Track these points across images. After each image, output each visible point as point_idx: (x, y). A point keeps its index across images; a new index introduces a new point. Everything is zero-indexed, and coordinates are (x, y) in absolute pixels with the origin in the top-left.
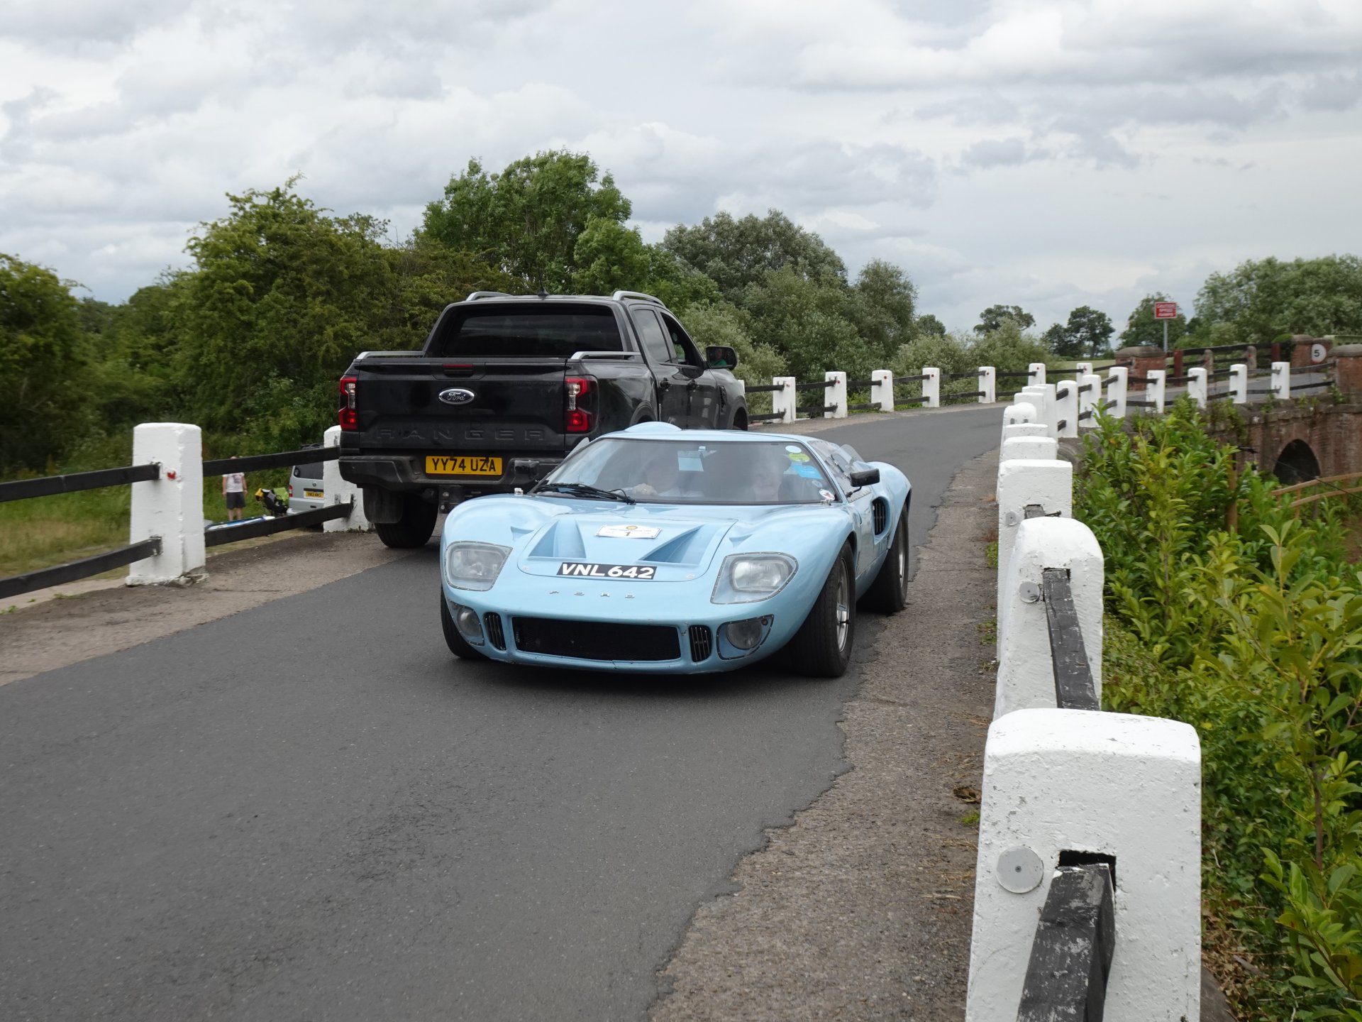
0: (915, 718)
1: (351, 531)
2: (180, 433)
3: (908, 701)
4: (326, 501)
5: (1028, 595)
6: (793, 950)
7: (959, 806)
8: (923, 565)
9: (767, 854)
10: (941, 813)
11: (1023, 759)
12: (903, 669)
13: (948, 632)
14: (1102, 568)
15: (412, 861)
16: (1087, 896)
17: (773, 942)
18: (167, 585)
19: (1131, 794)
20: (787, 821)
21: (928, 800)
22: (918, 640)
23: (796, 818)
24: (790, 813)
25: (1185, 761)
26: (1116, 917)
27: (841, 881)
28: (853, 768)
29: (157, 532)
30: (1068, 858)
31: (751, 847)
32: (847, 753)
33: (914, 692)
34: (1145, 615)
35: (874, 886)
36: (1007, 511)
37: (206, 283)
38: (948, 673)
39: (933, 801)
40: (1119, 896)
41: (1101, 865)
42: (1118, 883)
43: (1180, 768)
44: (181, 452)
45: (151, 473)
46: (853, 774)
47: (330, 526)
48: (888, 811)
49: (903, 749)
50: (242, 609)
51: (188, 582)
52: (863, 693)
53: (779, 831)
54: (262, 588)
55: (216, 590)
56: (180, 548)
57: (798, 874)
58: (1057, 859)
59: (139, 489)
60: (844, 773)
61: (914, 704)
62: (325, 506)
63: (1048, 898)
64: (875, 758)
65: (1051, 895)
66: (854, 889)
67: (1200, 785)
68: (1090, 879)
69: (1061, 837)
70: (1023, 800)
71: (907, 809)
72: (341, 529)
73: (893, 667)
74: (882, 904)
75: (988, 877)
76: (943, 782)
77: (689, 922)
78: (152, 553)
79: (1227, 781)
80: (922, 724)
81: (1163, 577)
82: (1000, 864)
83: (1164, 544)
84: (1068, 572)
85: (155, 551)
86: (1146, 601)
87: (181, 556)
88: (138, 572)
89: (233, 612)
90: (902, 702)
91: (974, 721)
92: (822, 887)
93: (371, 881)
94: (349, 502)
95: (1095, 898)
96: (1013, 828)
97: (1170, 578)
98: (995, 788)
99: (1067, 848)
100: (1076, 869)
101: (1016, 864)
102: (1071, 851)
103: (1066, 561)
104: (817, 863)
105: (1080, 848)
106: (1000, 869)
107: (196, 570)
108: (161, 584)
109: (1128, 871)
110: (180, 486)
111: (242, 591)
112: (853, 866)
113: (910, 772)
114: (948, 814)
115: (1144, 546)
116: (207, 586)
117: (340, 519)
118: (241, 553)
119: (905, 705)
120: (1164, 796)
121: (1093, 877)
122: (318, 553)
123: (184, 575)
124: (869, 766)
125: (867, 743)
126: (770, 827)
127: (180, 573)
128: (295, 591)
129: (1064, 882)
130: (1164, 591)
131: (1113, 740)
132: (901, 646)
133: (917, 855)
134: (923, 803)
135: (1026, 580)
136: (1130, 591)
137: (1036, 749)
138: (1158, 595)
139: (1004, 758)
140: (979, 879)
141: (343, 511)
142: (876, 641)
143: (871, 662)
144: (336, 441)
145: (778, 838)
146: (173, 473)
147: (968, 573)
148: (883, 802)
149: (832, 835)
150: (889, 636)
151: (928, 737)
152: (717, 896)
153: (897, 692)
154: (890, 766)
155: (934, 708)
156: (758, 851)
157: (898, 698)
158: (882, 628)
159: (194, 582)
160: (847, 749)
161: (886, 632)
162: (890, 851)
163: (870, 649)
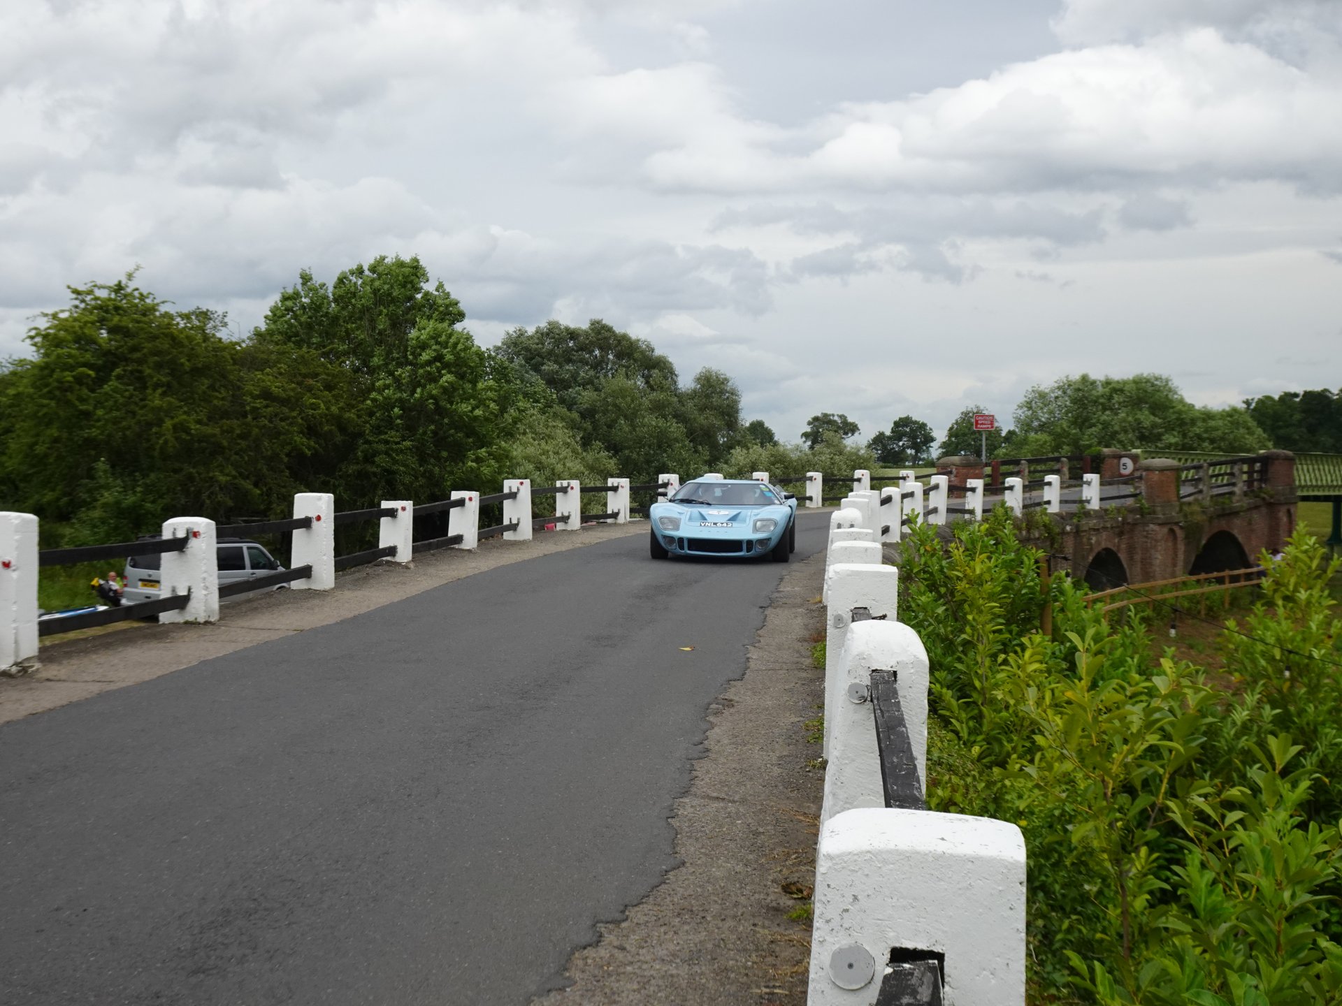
0: (744, 815)
1: (187, 623)
2: (17, 522)
3: (736, 798)
4: (164, 593)
5: (857, 695)
7: (786, 901)
8: (752, 664)
9: (599, 949)
10: (769, 908)
11: (856, 857)
12: (733, 766)
13: (776, 731)
14: (927, 670)
15: (244, 956)
16: (918, 993)
19: (960, 892)
20: (618, 916)
21: (757, 896)
22: (747, 738)
23: (627, 913)
24: (622, 908)
25: (1011, 860)
27: (672, 976)
28: (684, 863)
30: (899, 955)
31: (584, 941)
32: (678, 849)
33: (743, 788)
34: (964, 715)
35: (704, 981)
36: (835, 613)
37: (46, 372)
38: (777, 771)
39: (762, 897)
40: (947, 993)
41: (930, 961)
42: (947, 979)
43: (1006, 867)
44: (17, 541)
46: (683, 870)
47: (165, 617)
48: (717, 906)
49: (732, 845)
50: (75, 699)
51: (19, 672)
52: (694, 789)
53: (611, 926)
54: (96, 678)
55: (48, 680)
56: (13, 637)
57: (629, 969)
58: (888, 956)
60: (674, 869)
61: (743, 801)
62: (162, 597)
63: (880, 995)
64: (705, 854)
65: (882, 992)
66: (684, 986)
67: (1025, 884)
68: (920, 976)
69: (892, 934)
70: (855, 898)
71: (736, 904)
72: (176, 621)
73: (724, 764)
75: (822, 973)
76: (771, 878)
79: (1043, 878)
80: (750, 821)
81: (979, 677)
82: (833, 960)
83: (980, 647)
84: (895, 673)
86: (965, 703)
87: (13, 645)
89: (64, 702)
90: (731, 799)
91: (802, 818)
92: (653, 982)
93: (202, 976)
94: (184, 593)
95: (925, 995)
96: (846, 925)
97: (987, 679)
98: (829, 886)
99: (897, 945)
100: (907, 966)
101: (849, 961)
102: (901, 948)
103: (893, 663)
104: (648, 958)
105: (910, 945)
106: (833, 966)
107: (28, 659)
109: (956, 968)
110: (15, 575)
111: (75, 681)
112: (683, 961)
113: (738, 869)
114: (777, 909)
115: (961, 649)
116: (39, 676)
117: (177, 611)
118: (75, 642)
119: (734, 802)
120: (992, 895)
121: (923, 974)
122: (153, 644)
123: (16, 664)
124: (699, 862)
125: (697, 839)
126: (602, 922)
127: (11, 661)
128: (130, 684)
129: (893, 979)
130: (982, 692)
131: (943, 839)
132: (731, 744)
133: (745, 950)
134: (752, 898)
135: (854, 681)
136: (950, 693)
137: (869, 848)
138: (975, 695)
139: (838, 856)
140: (812, 976)
141: (180, 602)
142: (707, 738)
143: (701, 758)
144: (174, 533)
145: (610, 933)
146: (7, 561)
147: (796, 672)
148: (713, 898)
149: (662, 930)
150: (719, 733)
151: (757, 834)
152: (549, 991)
153: (726, 789)
154: (720, 862)
155: (762, 804)
156: (590, 946)
157: (727, 795)
158: (712, 726)
159: (26, 672)
160: (677, 844)
161: (716, 729)
162: (719, 946)
163: (701, 746)
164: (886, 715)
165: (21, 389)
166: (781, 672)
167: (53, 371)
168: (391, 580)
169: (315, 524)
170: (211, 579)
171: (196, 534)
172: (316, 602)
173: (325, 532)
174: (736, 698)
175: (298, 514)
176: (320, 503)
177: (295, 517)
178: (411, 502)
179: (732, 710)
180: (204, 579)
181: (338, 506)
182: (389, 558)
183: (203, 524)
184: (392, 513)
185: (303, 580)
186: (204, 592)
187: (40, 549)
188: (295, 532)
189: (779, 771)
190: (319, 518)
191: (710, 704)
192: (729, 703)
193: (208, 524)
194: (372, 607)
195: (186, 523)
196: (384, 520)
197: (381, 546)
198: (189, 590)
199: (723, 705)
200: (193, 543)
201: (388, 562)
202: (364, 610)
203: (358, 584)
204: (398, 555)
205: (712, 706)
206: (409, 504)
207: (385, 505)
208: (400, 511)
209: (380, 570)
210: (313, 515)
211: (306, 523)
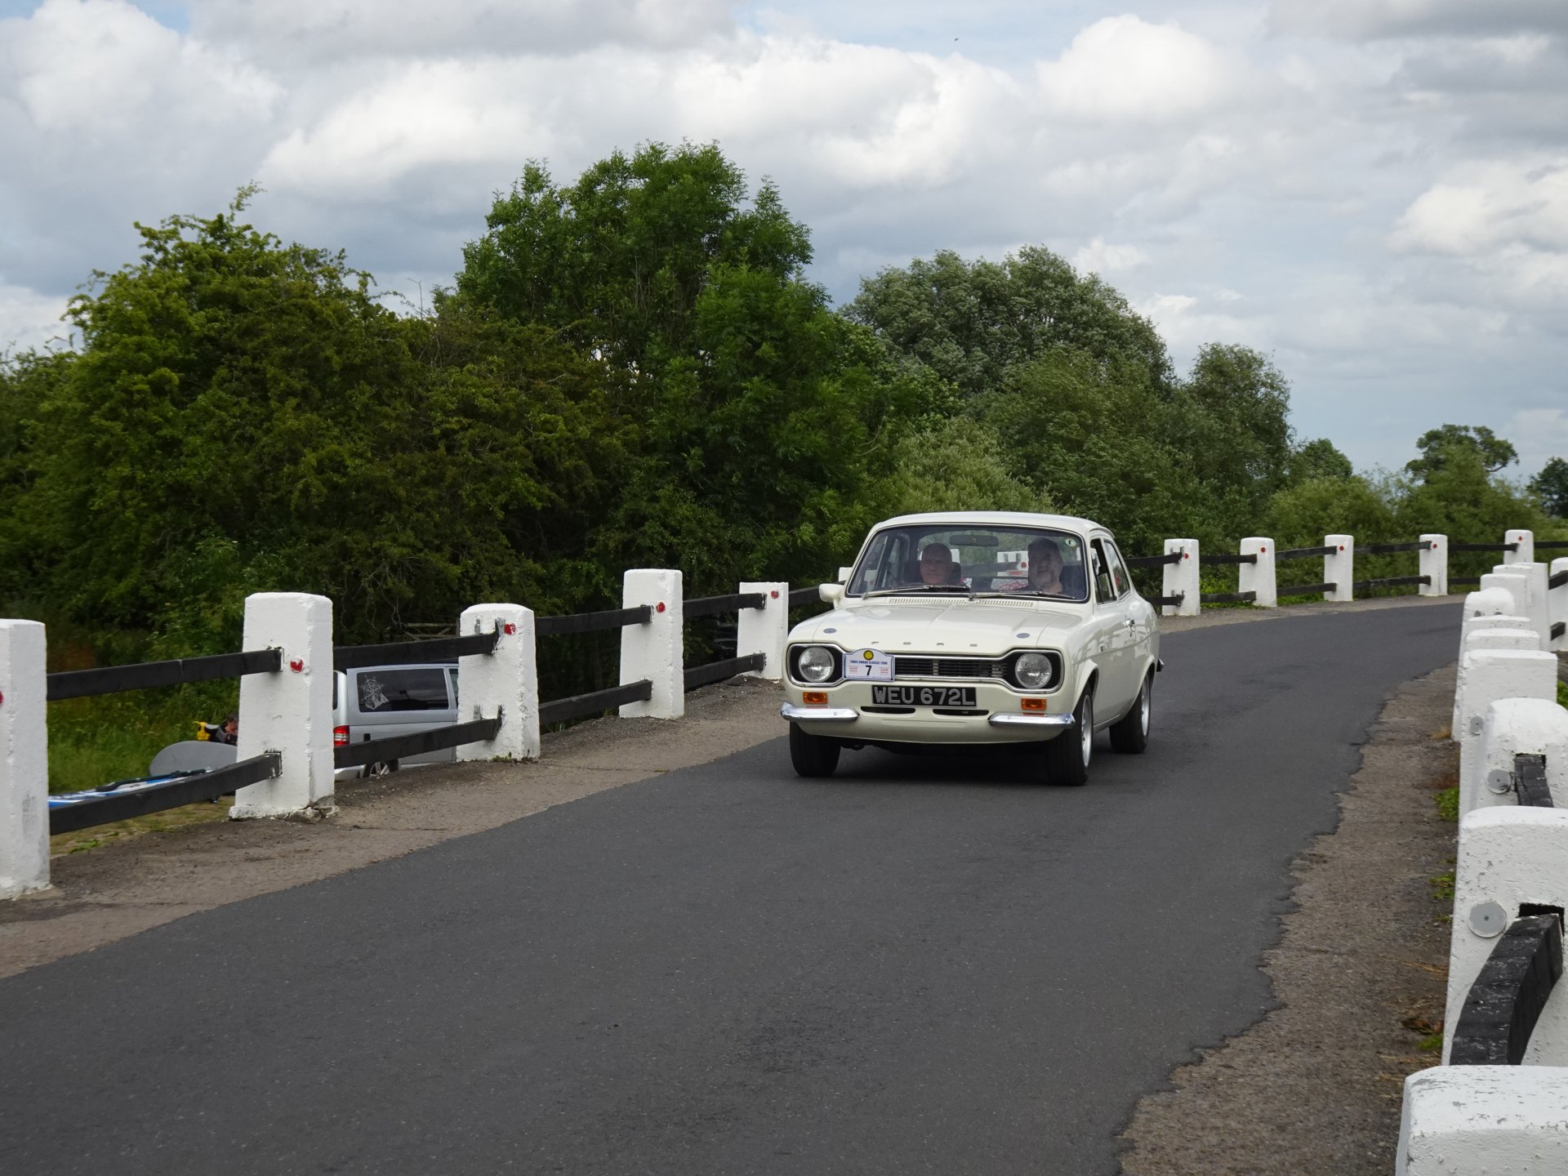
0: (1355, 965)
1: (497, 760)
2: (310, 606)
3: (1343, 950)
4: (465, 717)
5: (1499, 785)
6: (1249, 1127)
7: (1413, 1036)
8: (1347, 815)
9: (1202, 1066)
10: (1394, 1042)
12: (1335, 921)
13: (1390, 887)
15: (814, 1060)
17: (1227, 1122)
18: (286, 820)
20: (1217, 1043)
21: (1379, 1032)
22: (1350, 894)
23: (1227, 1042)
24: (1221, 1037)
26: (1564, 956)
27: (1290, 1085)
28: (1286, 1006)
29: (275, 745)
30: (1526, 909)
31: (1184, 1060)
32: (1276, 994)
33: (1351, 942)
35: (1326, 1089)
36: (1472, 716)
38: (1393, 926)
39: (1385, 1032)
41: (1553, 914)
42: (1566, 929)
44: (310, 633)
45: (269, 662)
46: (1287, 1011)
47: (465, 752)
48: (1333, 1039)
49: (1344, 991)
50: (414, 848)
51: (316, 816)
52: (1286, 943)
53: (1211, 1052)
54: (420, 825)
55: (353, 827)
56: (307, 767)
57: (1241, 1080)
58: (1518, 910)
59: (249, 683)
60: (1274, 1009)
61: (1353, 953)
62: (460, 722)
64: (1310, 999)
66: (1305, 1092)
69: (1520, 893)
70: (1490, 863)
71: (1355, 1037)
72: (481, 757)
73: (1322, 919)
74: (1337, 1101)
75: (1463, 925)
76: (1394, 1018)
77: (1134, 1106)
78: (272, 774)
80: (1364, 970)
82: (1471, 914)
84: (1544, 758)
85: (274, 771)
87: (308, 779)
88: (246, 802)
89: (404, 851)
90: (1337, 951)
91: (1431, 969)
92: (1269, 1089)
93: (780, 1073)
94: (495, 717)
96: (1482, 886)
98: (1468, 854)
99: (1525, 901)
100: (1533, 917)
101: (1485, 914)
102: (1529, 904)
103: (1541, 746)
104: (1260, 1073)
105: (1535, 901)
106: (1471, 919)
107: (323, 799)
108: (279, 818)
110: (308, 680)
111: (394, 829)
112: (1301, 1076)
113: (1355, 1010)
116: (341, 822)
117: (482, 742)
119: (1340, 954)
123: (312, 805)
124: (1304, 1005)
125: (1298, 986)
126: (1201, 1047)
127: (306, 803)
128: (465, 832)
132: (1328, 900)
133: (1371, 1069)
134: (1374, 1034)
135: (1495, 768)
141: (486, 730)
142: (1294, 894)
143: (1288, 913)
144: (477, 628)
145: (1211, 1056)
146: (298, 662)
147: (1414, 825)
148: (1326, 1032)
149: (1272, 1054)
150: (1310, 887)
151: (1373, 982)
152: (1158, 1091)
153: (1328, 942)
154: (1330, 1005)
155: (1378, 956)
156: (1192, 1064)
157: (1331, 947)
158: (1299, 882)
159: (323, 817)
160: (1274, 990)
161: (1305, 886)
162: (1340, 1066)
163: (1286, 901)
164: (1529, 790)
165: (59, 403)
166: (1392, 825)
167: (116, 372)
168: (765, 706)
169: (656, 616)
170: (530, 695)
171: (509, 629)
172: (665, 735)
173: (669, 629)
174: (1326, 853)
175: (630, 601)
176: (663, 584)
177: (626, 606)
178: (786, 584)
179: (1324, 865)
180: (522, 695)
181: (689, 588)
182: (752, 673)
183: (519, 615)
184: (757, 602)
185: (639, 702)
186: (524, 715)
187: (334, 645)
188: (624, 628)
189: (1398, 926)
190: (661, 608)
191: (1291, 859)
192: (1322, 859)
193: (525, 614)
194: (753, 743)
195: (494, 612)
196: (743, 613)
197: (741, 653)
198: (500, 712)
199: (1311, 861)
200: (505, 641)
201: (750, 679)
202: (742, 747)
203: (719, 710)
204: (766, 668)
205: (1295, 862)
206: (782, 587)
207: (746, 588)
208: (769, 598)
209: (742, 692)
210: (652, 602)
211: (642, 616)
